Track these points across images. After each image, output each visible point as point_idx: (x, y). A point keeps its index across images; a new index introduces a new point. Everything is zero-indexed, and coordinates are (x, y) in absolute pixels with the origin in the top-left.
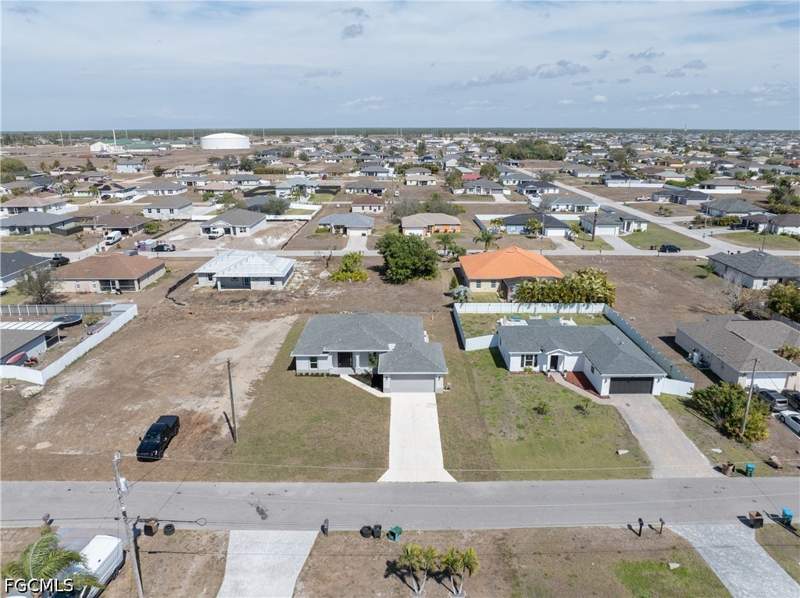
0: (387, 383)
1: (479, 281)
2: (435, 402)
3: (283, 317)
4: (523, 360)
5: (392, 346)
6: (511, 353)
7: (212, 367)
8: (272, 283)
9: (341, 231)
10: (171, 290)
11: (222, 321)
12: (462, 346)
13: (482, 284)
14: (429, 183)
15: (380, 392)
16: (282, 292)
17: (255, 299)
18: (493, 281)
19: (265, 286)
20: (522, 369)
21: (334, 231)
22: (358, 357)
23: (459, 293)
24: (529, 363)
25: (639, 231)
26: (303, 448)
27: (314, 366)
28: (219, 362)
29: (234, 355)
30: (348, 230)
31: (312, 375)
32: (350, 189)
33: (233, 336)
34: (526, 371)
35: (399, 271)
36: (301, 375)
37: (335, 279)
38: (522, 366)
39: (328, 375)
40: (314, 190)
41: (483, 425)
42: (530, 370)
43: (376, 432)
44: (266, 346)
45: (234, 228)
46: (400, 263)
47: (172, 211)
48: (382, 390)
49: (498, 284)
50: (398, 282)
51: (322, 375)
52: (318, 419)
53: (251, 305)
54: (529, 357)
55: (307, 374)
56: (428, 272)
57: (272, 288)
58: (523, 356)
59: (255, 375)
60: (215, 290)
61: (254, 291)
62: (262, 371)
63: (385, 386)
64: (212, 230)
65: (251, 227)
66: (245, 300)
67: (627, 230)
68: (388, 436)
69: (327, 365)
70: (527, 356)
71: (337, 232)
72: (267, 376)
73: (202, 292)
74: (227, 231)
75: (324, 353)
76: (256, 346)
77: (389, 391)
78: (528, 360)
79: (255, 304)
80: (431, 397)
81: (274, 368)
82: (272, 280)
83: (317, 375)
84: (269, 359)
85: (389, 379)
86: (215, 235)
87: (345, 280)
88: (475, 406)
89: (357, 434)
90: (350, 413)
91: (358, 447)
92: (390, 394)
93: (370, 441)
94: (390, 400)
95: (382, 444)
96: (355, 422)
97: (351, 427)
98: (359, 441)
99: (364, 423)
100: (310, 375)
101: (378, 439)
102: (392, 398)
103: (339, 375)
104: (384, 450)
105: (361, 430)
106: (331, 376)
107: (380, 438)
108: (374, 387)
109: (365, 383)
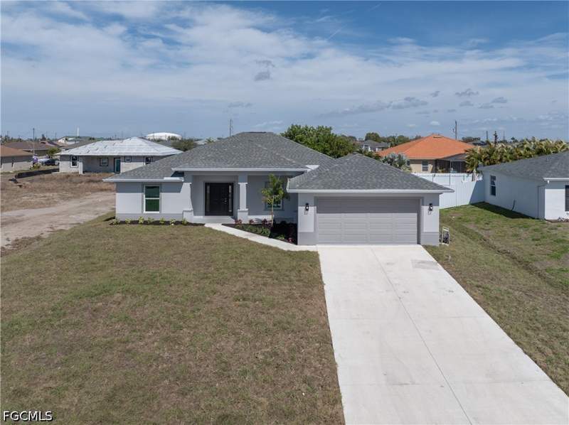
0: (307, 219)
2: (433, 260)
4: (567, 196)
6: (548, 179)
15: (295, 246)
20: (567, 216)
22: (243, 186)
27: (153, 205)
31: (147, 223)
38: (568, 207)
39: (179, 223)
43: (283, 327)
48: (295, 242)
51: (167, 223)
58: (568, 188)
63: (301, 230)
68: (326, 340)
69: (179, 204)
77: (312, 239)
82: (148, 160)
83: (157, 223)
85: (312, 209)
89: (214, 334)
90: (207, 278)
91: (210, 385)
92: (314, 246)
93: (261, 357)
94: (318, 255)
95: (307, 373)
96: (217, 298)
97: (197, 314)
98: (218, 357)
99: (241, 303)
100: (141, 224)
101: (292, 350)
102: (319, 253)
103: (203, 225)
104: (318, 394)
105: (231, 323)
106: (185, 225)
107: (299, 346)
108: (275, 238)
109: (255, 232)
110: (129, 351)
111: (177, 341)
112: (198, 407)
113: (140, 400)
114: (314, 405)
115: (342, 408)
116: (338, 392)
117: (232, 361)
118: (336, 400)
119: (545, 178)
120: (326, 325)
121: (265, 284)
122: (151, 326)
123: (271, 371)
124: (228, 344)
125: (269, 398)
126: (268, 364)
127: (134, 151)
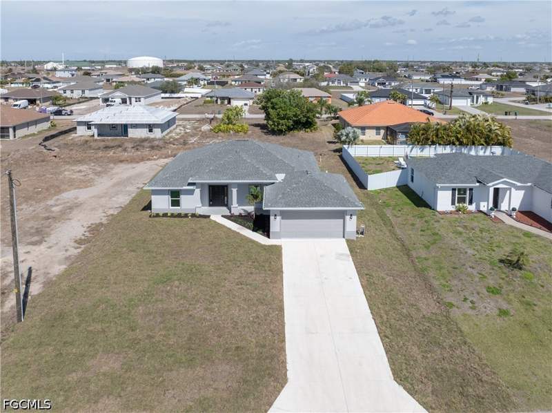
0: (275, 224)
1: (363, 128)
2: (348, 253)
3: (155, 159)
4: (453, 195)
5: (280, 177)
6: (439, 185)
7: (47, 209)
8: (151, 131)
9: (226, 102)
10: (46, 139)
11: (86, 163)
12: (362, 185)
13: (367, 131)
14: (298, 80)
15: (266, 238)
16: (160, 139)
17: (130, 145)
18: (378, 128)
19: (142, 133)
20: (452, 208)
21: (219, 101)
22: (234, 191)
23: (347, 135)
24: (462, 200)
25: (486, 103)
26: (131, 335)
27: (176, 203)
28: (59, 202)
29: (83, 195)
30: (232, 101)
31: (173, 216)
32: (236, 81)
33: (91, 176)
34: (458, 210)
35: (281, 121)
36: (157, 215)
37: (216, 131)
38: (453, 203)
39: (194, 215)
40: (206, 82)
41: (431, 289)
42: (464, 211)
43: (261, 302)
44: (125, 186)
45: (130, 98)
46: (282, 113)
47: (83, 92)
48: (268, 236)
49: (382, 132)
50: (280, 132)
51: (186, 216)
52: (167, 280)
53: (125, 150)
54: (462, 191)
55: (165, 215)
56: (308, 124)
57: (151, 135)
58: (454, 190)
59: (98, 217)
60: (91, 138)
61: (131, 138)
62: (111, 212)
63: (272, 230)
64: (110, 99)
65: (145, 98)
66: (119, 146)
67: (477, 102)
68: (281, 309)
69: (193, 202)
70: (459, 190)
71: (222, 103)
72: (113, 219)
73: (77, 140)
74: (124, 101)
75: (190, 184)
76: (114, 185)
77: (278, 236)
78: (461, 195)
79: (129, 150)
80: (341, 246)
81: (125, 210)
82: (151, 127)
83: (179, 216)
84: (123, 200)
85: (278, 218)
86: (113, 103)
87: (227, 131)
88: (405, 258)
89: (229, 306)
90: (220, 269)
91: (230, 333)
92: (279, 240)
93: (251, 319)
94: (282, 248)
95: (272, 327)
96: (227, 284)
97: (219, 293)
98: (232, 319)
99: (240, 286)
100: (169, 217)
101: (265, 315)
102: (283, 247)
103: (209, 216)
104: (276, 338)
105: (236, 299)
106: (198, 217)
107: (269, 314)
108: (256, 231)
109: (244, 226)
110: (190, 316)
111: (211, 310)
112: (227, 343)
113: (202, 340)
114: (274, 343)
115: (285, 344)
116: (284, 337)
117: (239, 321)
118: (283, 341)
119: (437, 185)
120: (282, 301)
121: (251, 273)
122: (198, 301)
123: (256, 326)
124: (235, 312)
125: (255, 339)
126: (255, 322)
127: (139, 120)
